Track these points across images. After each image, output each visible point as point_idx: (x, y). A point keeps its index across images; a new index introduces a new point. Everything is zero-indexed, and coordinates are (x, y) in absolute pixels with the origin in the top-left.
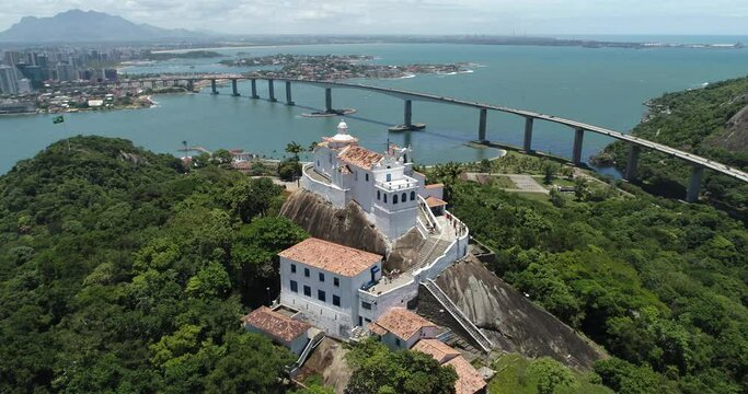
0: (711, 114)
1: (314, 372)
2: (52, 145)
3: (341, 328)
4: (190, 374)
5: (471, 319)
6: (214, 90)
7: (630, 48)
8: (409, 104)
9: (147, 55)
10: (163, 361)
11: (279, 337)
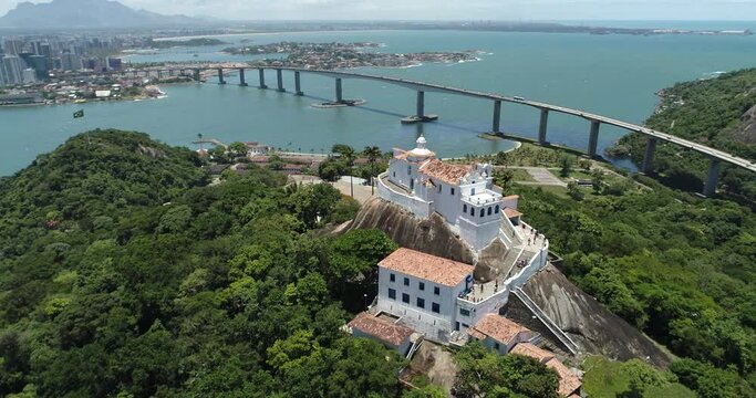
0: (725, 106)
1: (419, 373)
2: (71, 139)
3: (440, 332)
4: (312, 376)
5: (557, 323)
6: (221, 80)
7: (639, 34)
8: (421, 94)
9: (150, 43)
10: (282, 364)
11: (387, 341)
